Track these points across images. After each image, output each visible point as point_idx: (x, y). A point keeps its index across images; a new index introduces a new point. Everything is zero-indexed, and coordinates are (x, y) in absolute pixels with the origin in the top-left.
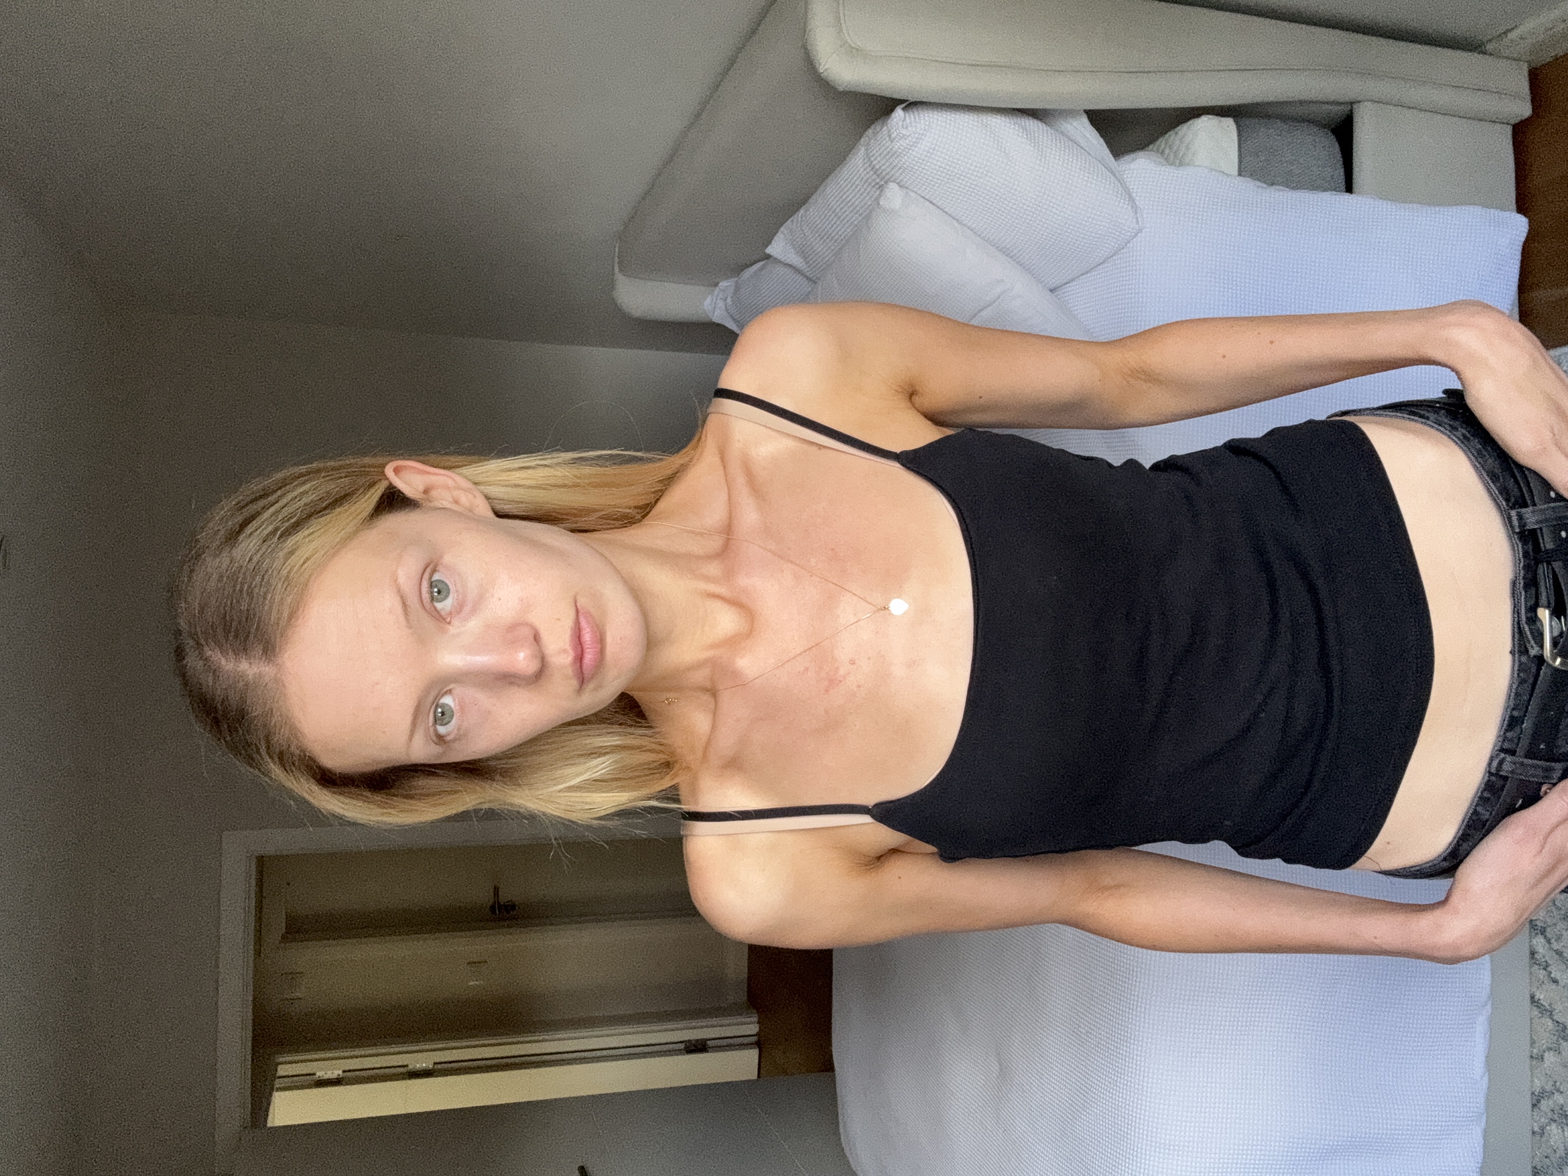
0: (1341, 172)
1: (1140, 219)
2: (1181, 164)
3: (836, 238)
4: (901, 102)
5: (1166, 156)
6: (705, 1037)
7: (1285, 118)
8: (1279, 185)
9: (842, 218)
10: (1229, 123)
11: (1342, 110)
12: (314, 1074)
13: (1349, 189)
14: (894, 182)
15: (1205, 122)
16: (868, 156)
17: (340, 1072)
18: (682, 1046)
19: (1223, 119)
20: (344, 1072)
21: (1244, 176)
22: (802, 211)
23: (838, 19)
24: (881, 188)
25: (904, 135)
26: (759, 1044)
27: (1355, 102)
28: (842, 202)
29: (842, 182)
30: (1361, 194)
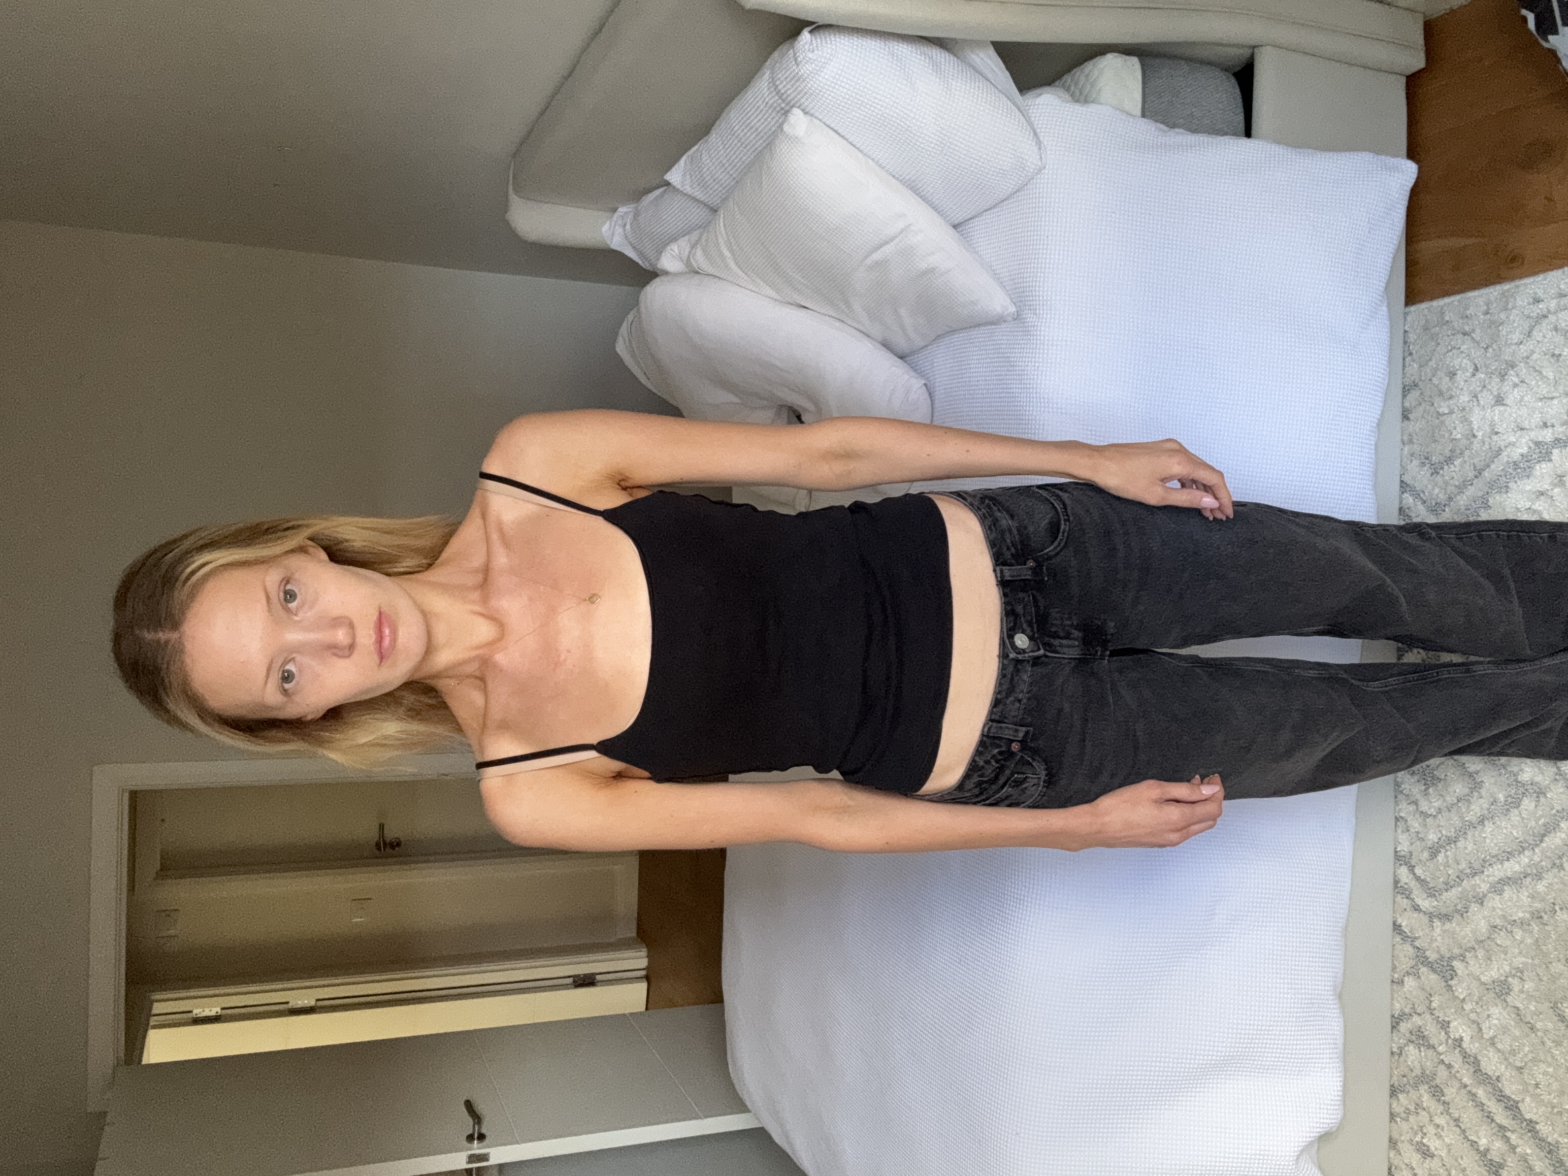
0: (1241, 117)
1: (1043, 156)
2: (1087, 101)
3: (737, 166)
4: (808, 23)
5: (1071, 93)
6: (593, 972)
7: (1189, 60)
8: (1179, 128)
9: (745, 143)
10: (1134, 61)
11: (1247, 53)
12: (191, 1012)
13: (1248, 133)
14: (799, 107)
15: (1111, 61)
16: (773, 81)
17: (219, 1010)
18: (570, 980)
19: (1128, 57)
20: (223, 1009)
21: (1146, 117)
24: (786, 113)
25: (810, 59)
26: (647, 978)
27: (1258, 46)
28: (746, 127)
29: (746, 106)
30: (1258, 138)
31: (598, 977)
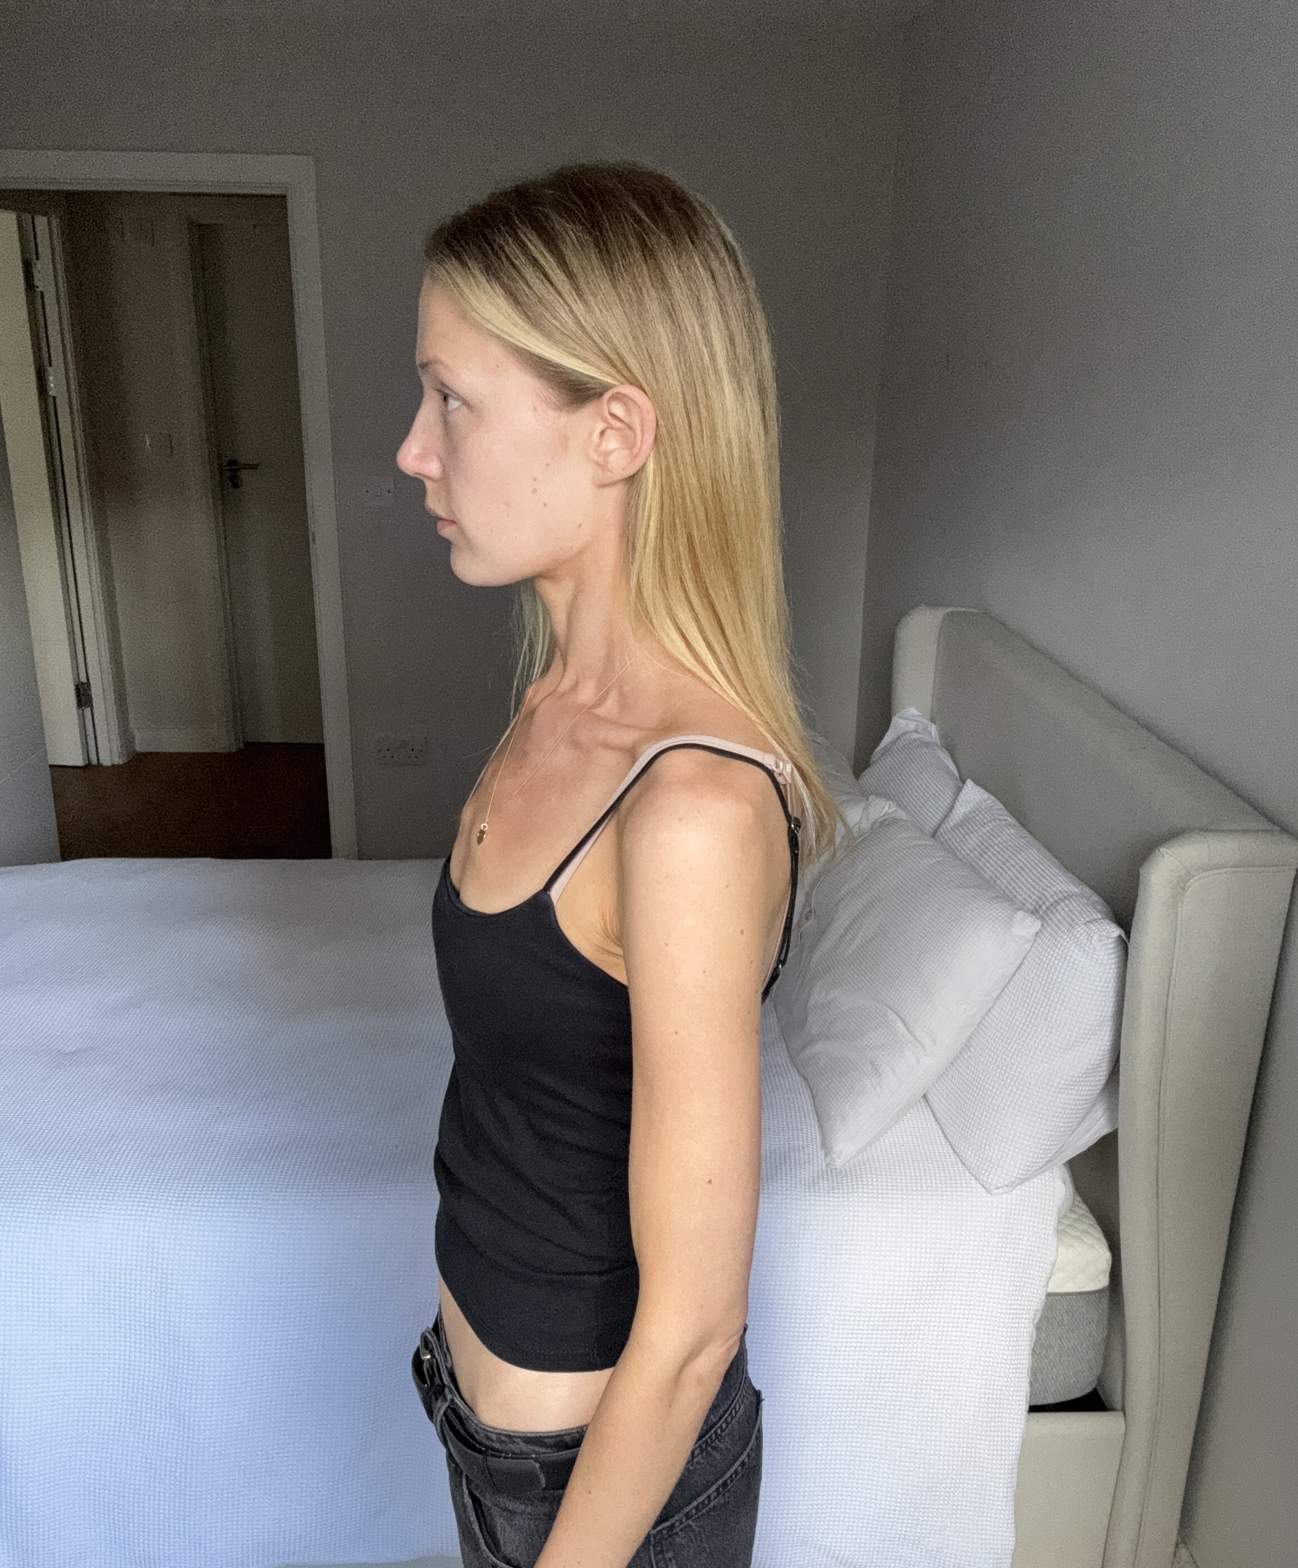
0: (1051, 1400)
1: (1001, 1190)
2: (1058, 1232)
3: (982, 859)
4: (1128, 933)
5: (1069, 1215)
6: (94, 705)
7: (1108, 1340)
8: (1037, 1335)
9: (1004, 867)
10: (1104, 1282)
11: (1117, 1400)
12: (38, 260)
13: (1034, 1409)
14: (1042, 925)
15: (1104, 1256)
16: (1068, 897)
17: (41, 289)
18: (84, 679)
19: (1108, 1274)
20: (42, 294)
21: (1047, 1299)
22: (1011, 820)
23: (1216, 867)
24: (1034, 912)
25: (1092, 937)
26: (88, 766)
27: (1125, 1414)
28: (1021, 867)
29: (1042, 867)
30: (1028, 1420)
31: (87, 711)
